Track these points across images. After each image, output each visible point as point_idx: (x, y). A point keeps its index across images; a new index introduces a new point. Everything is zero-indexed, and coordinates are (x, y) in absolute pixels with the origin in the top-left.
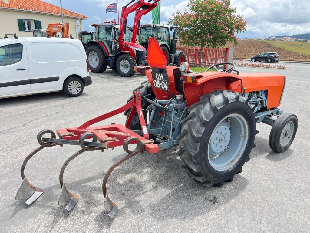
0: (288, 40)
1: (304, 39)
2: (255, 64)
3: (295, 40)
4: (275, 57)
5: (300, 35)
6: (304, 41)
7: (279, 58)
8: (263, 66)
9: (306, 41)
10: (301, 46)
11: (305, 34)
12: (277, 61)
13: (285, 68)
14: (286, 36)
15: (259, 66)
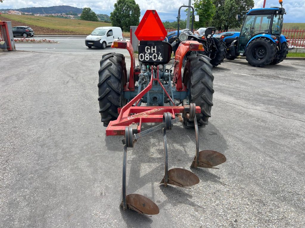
0: (15, 14)
1: (31, 13)
2: (18, 40)
3: (22, 14)
4: (30, 31)
5: (25, 8)
6: (31, 15)
7: (33, 32)
8: (27, 41)
9: (33, 15)
10: (38, 20)
11: (30, 8)
12: (33, 35)
13: (51, 42)
14: (12, 10)
15: (22, 41)
